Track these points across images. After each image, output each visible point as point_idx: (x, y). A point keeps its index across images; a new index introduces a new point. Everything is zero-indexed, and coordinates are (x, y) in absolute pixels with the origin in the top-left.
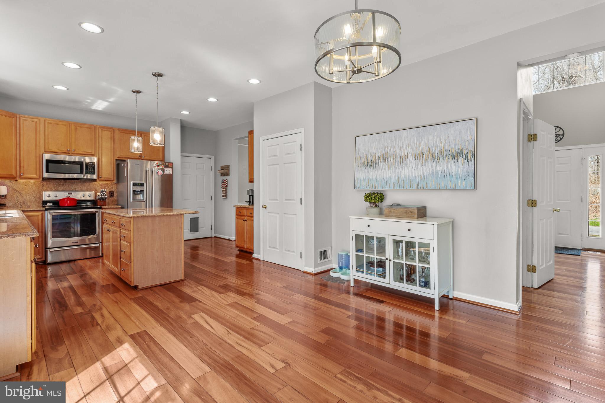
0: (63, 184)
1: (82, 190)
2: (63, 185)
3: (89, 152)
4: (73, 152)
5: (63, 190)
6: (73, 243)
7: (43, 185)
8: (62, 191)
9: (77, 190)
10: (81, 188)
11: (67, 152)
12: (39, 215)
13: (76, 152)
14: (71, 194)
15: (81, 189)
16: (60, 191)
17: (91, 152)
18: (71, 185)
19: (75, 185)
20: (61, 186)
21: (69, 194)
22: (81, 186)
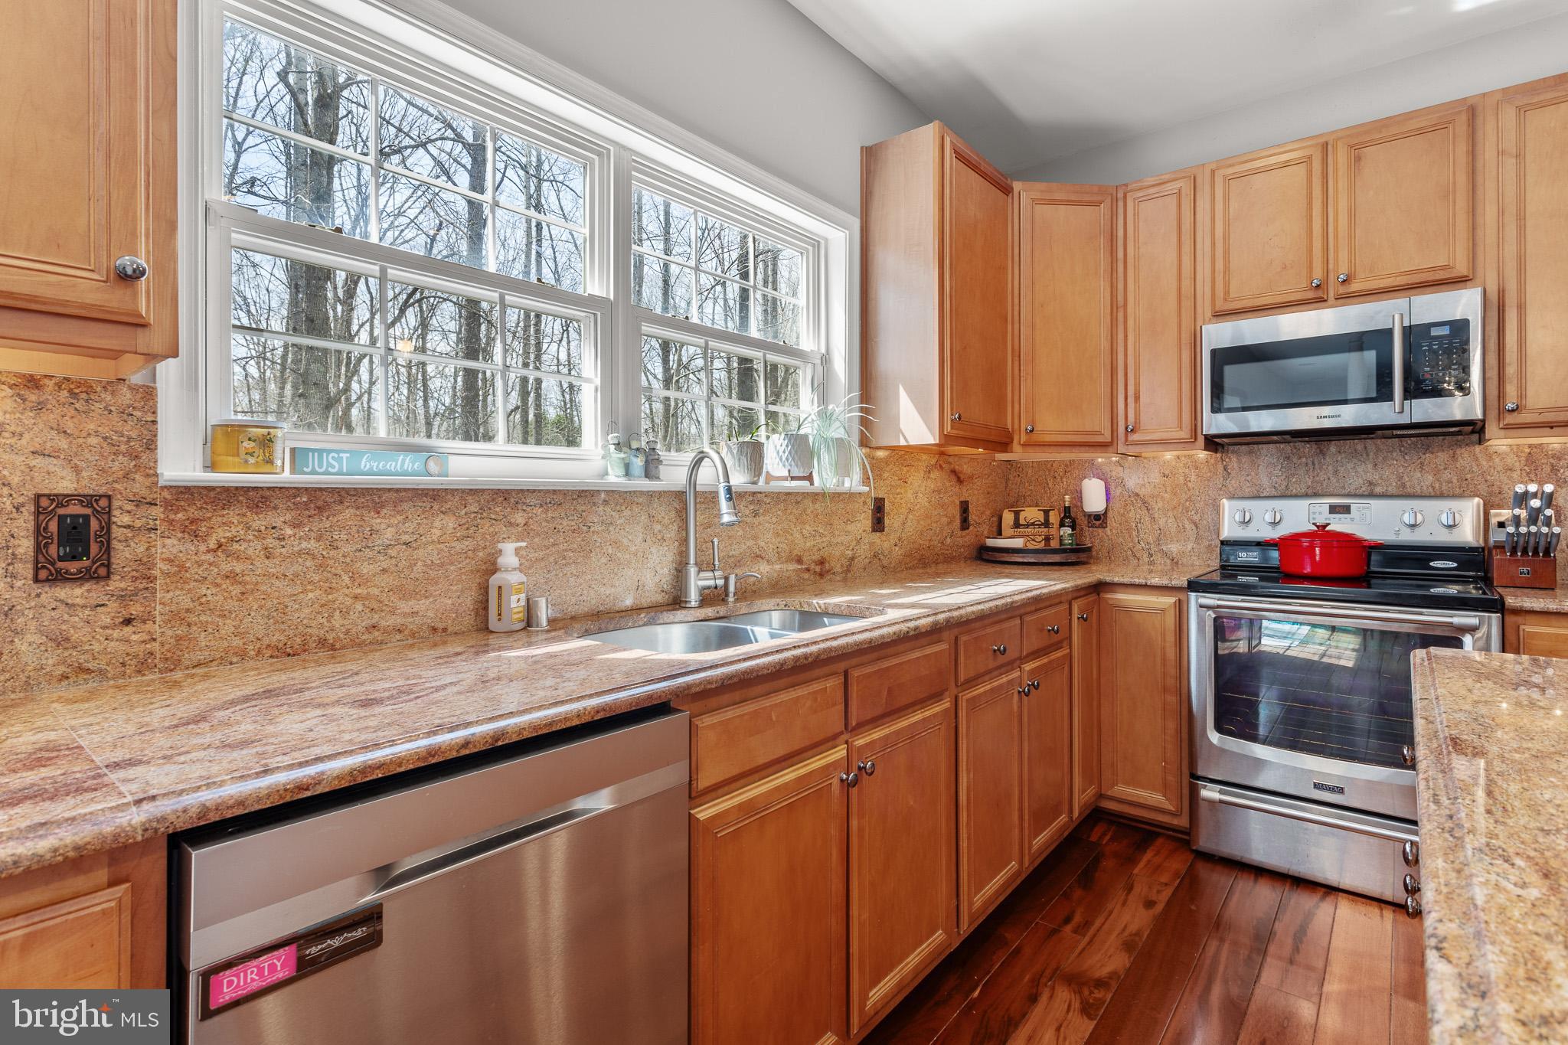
0: (1310, 461)
1: (1409, 490)
2: (1310, 466)
3: (1434, 269)
4: (1342, 290)
5: (1310, 492)
6: (1316, 786)
7: (1225, 469)
8: (1306, 496)
9: (1378, 490)
10: (1401, 478)
11: (1311, 295)
12: (1164, 611)
13: (1355, 286)
14: (1346, 509)
15: (1404, 486)
16: (1296, 496)
17: (1443, 268)
18: (1349, 466)
19: (1370, 466)
20: (1302, 472)
21: (1333, 509)
22: (1401, 470)
